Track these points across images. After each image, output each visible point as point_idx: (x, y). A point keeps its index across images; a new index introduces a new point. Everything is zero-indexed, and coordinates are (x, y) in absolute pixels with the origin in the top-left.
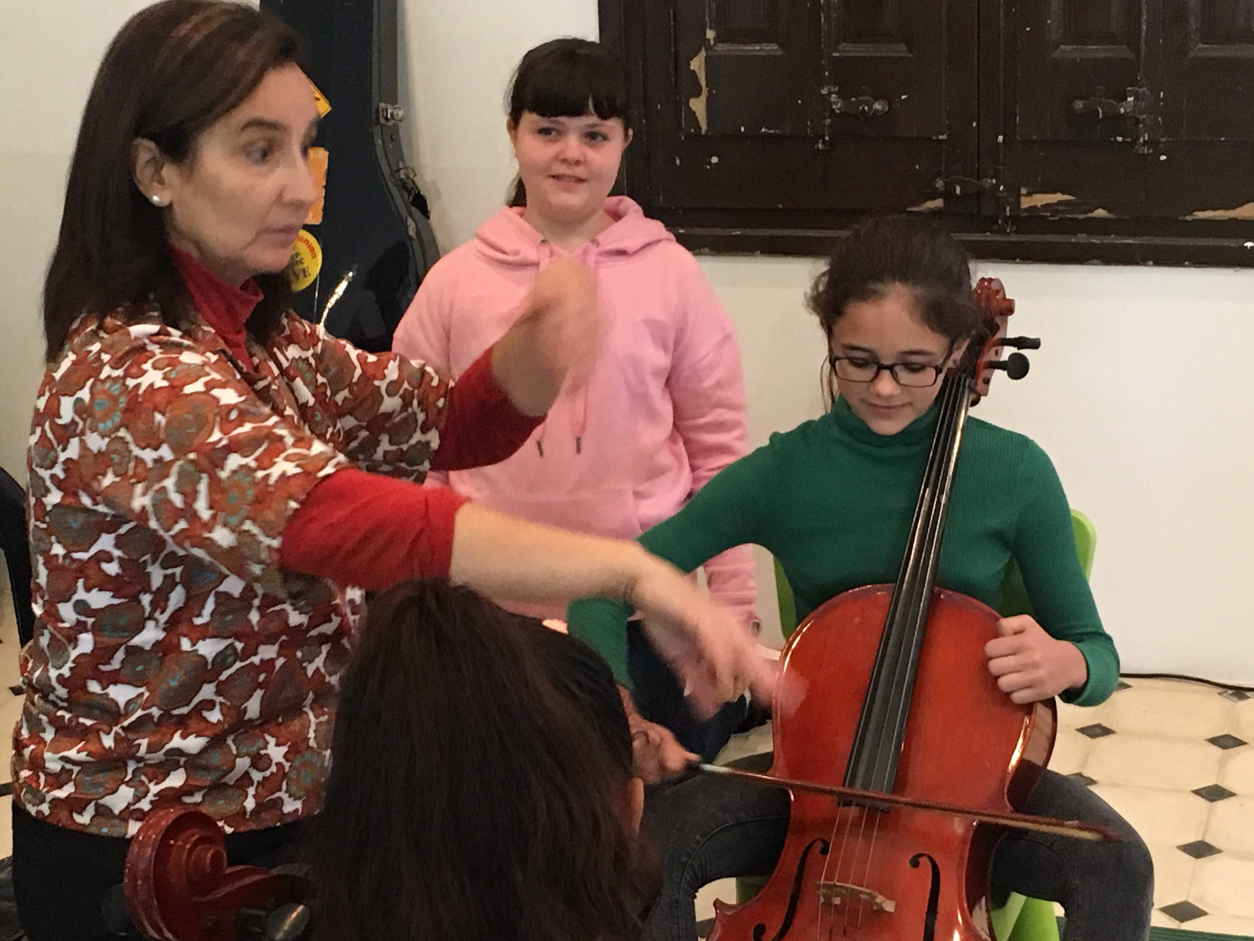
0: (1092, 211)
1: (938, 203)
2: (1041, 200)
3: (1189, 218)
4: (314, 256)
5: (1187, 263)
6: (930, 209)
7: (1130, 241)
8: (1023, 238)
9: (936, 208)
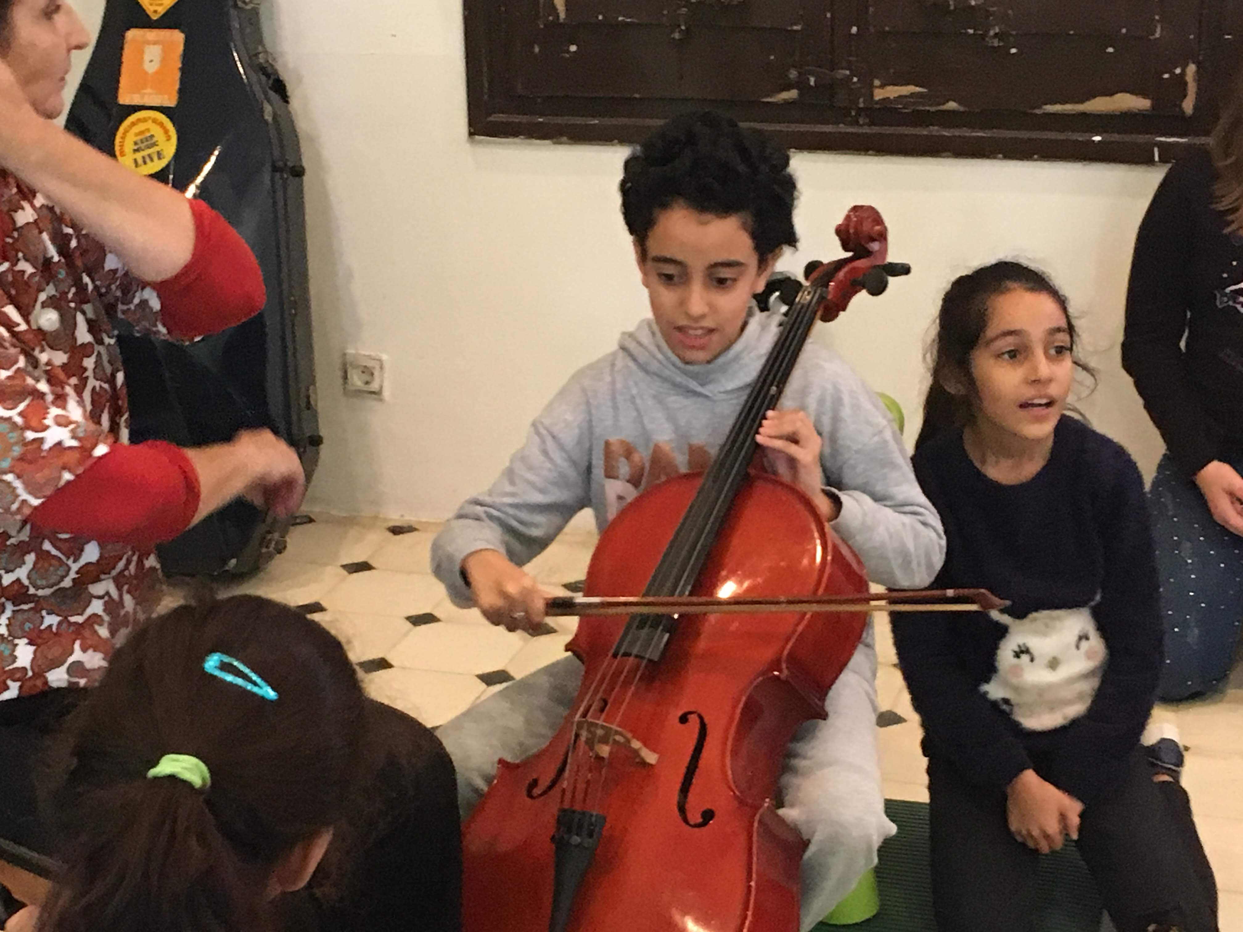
0: (944, 104)
1: (792, 94)
2: (893, 92)
3: (1038, 111)
4: (169, 138)
5: (1036, 156)
6: (784, 100)
7: (980, 134)
8: (875, 129)
9: (791, 99)
